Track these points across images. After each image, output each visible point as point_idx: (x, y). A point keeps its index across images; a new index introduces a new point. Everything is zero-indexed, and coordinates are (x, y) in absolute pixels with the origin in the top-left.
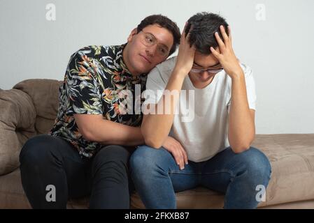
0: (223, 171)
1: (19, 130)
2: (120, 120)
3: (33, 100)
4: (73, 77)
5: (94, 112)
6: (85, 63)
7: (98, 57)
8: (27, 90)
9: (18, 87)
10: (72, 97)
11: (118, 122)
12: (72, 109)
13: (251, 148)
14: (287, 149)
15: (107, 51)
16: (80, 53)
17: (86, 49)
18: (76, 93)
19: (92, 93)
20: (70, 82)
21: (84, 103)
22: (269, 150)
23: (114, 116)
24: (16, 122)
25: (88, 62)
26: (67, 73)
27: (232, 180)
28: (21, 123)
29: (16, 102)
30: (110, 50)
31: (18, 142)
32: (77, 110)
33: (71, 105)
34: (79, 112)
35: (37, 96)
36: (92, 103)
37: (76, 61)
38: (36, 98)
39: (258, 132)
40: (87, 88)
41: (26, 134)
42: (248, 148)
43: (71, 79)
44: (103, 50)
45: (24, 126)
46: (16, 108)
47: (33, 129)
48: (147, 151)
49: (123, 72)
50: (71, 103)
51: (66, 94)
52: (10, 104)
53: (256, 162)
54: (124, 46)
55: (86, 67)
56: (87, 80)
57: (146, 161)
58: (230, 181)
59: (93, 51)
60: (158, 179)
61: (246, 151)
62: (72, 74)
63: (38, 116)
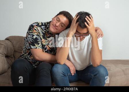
0: (89, 74)
1: (7, 56)
2: (49, 52)
3: (13, 44)
4: (31, 34)
5: (40, 48)
6: (35, 28)
7: (40, 26)
8: (11, 40)
9: (7, 39)
10: (30, 42)
11: (48, 53)
12: (30, 47)
13: (100, 65)
14: (116, 66)
15: (44, 24)
16: (33, 24)
17: (36, 23)
18: (32, 40)
19: (39, 40)
20: (29, 36)
21: (35, 44)
22: (108, 66)
23: (46, 50)
24: (6, 53)
25: (36, 28)
26: (28, 32)
27: (92, 78)
28: (8, 53)
29: (6, 45)
30: (45, 24)
31: (6, 62)
32: (32, 47)
33: (30, 45)
34: (33, 48)
35: (15, 42)
36: (38, 44)
37: (31, 27)
38: (14, 43)
39: (103, 59)
40: (36, 38)
41: (10, 58)
42: (99, 65)
43: (29, 35)
44: (42, 23)
45: (9, 55)
46: (6, 48)
47: (13, 56)
48: (59, 66)
49: (49, 33)
50: (30, 44)
51: (27, 41)
52: (3, 46)
53: (102, 71)
54: (50, 22)
55: (36, 30)
56: (36, 35)
57: (58, 70)
58: (91, 78)
59: (38, 24)
60: (63, 77)
61: (98, 66)
62: (30, 33)
63: (15, 51)
